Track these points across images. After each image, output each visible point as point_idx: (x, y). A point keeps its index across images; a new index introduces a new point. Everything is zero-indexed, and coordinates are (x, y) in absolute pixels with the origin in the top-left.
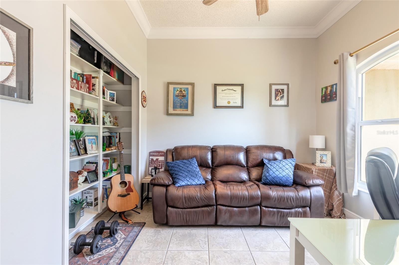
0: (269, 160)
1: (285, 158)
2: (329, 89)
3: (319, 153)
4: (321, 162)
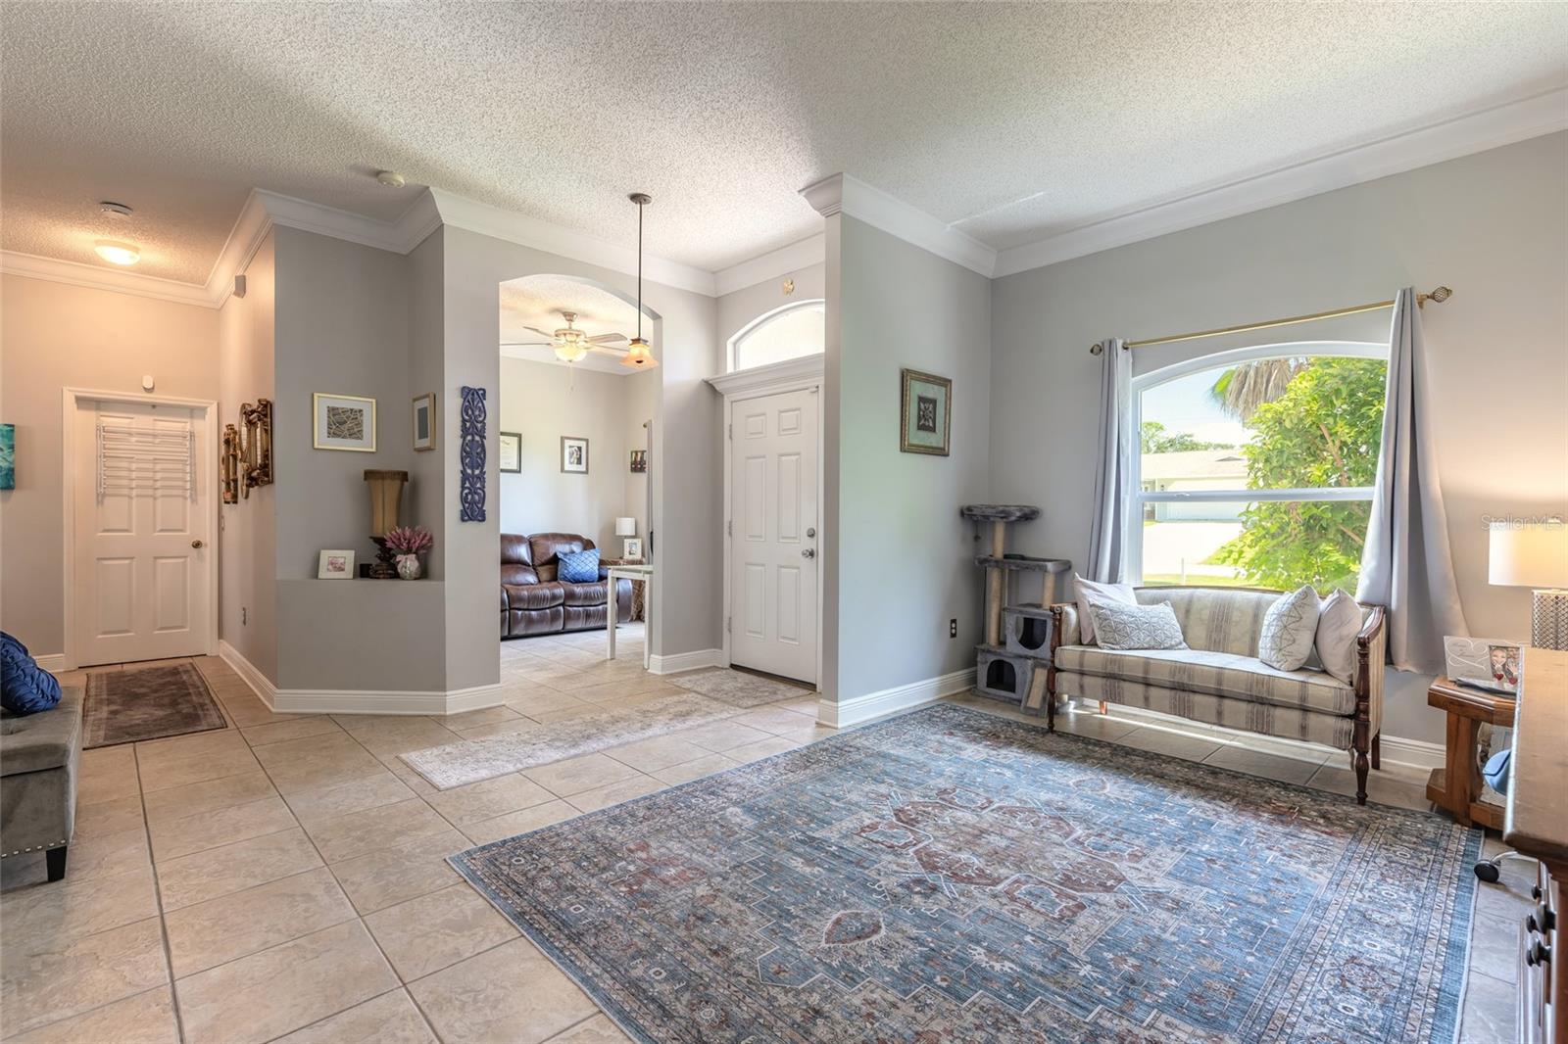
0: (565, 554)
1: (585, 549)
2: (639, 455)
3: (627, 542)
4: (630, 554)
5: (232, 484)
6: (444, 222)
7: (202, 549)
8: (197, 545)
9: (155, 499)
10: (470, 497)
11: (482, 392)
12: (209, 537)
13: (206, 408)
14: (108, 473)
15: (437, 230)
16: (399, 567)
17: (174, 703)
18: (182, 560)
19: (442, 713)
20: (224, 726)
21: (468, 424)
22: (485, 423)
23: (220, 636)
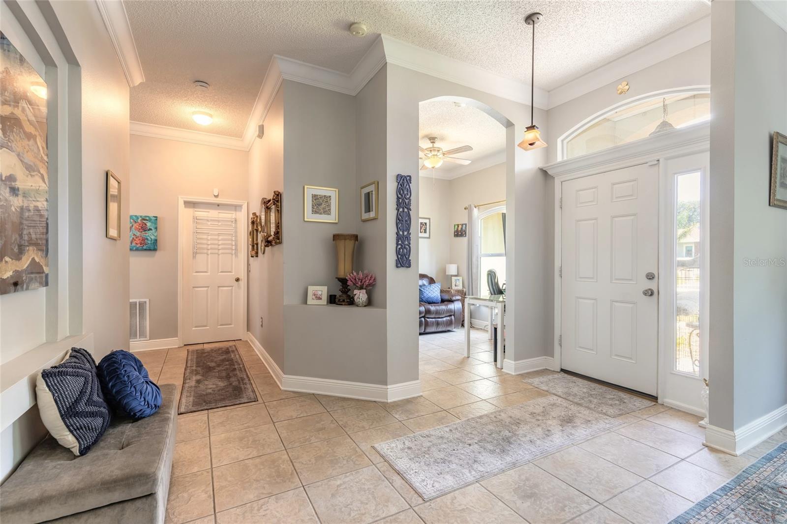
0: (421, 286)
1: (431, 283)
2: (460, 226)
3: (454, 279)
5: (255, 246)
6: (387, 61)
7: (240, 282)
8: (238, 280)
9: (219, 255)
10: (401, 250)
11: (409, 178)
12: (243, 275)
13: (242, 205)
14: (198, 241)
15: (383, 67)
16: (356, 298)
17: (228, 377)
18: (231, 288)
19: (386, 401)
20: (256, 400)
21: (401, 200)
22: (410, 200)
23: (248, 329)
